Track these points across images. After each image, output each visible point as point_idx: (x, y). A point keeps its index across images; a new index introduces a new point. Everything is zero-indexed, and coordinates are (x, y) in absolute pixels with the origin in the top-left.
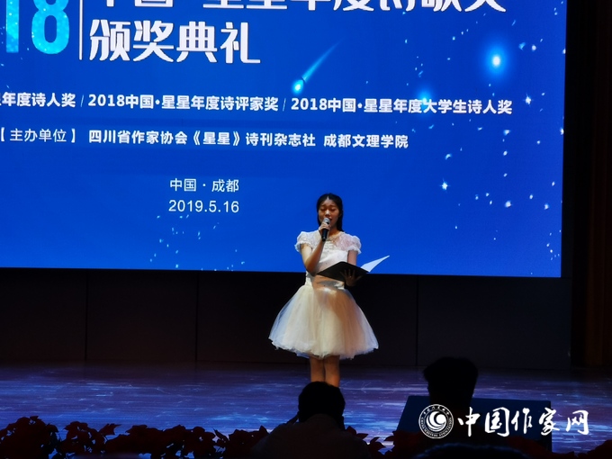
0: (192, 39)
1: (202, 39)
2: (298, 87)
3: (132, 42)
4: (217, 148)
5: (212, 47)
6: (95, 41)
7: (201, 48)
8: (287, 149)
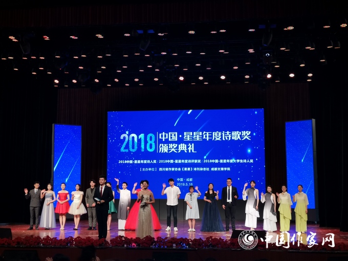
0: (182, 147)
1: (184, 147)
2: (205, 157)
3: (168, 148)
4: (187, 171)
5: (186, 149)
6: (160, 148)
7: (184, 149)
8: (203, 171)
